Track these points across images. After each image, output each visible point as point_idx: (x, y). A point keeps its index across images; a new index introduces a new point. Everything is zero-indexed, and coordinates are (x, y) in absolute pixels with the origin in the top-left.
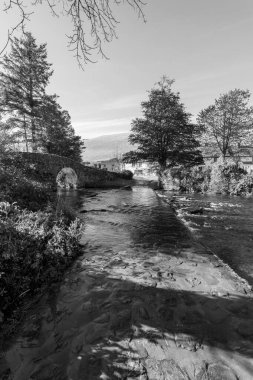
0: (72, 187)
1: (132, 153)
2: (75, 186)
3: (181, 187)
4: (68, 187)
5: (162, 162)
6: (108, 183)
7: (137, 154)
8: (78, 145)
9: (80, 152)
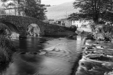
0: (37, 36)
1: (74, 14)
2: (39, 35)
3: (106, 38)
4: (35, 35)
5: (96, 20)
6: (59, 33)
7: (78, 14)
8: (43, 10)
9: (44, 14)
